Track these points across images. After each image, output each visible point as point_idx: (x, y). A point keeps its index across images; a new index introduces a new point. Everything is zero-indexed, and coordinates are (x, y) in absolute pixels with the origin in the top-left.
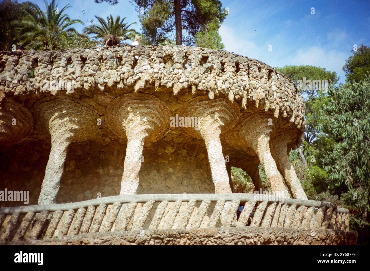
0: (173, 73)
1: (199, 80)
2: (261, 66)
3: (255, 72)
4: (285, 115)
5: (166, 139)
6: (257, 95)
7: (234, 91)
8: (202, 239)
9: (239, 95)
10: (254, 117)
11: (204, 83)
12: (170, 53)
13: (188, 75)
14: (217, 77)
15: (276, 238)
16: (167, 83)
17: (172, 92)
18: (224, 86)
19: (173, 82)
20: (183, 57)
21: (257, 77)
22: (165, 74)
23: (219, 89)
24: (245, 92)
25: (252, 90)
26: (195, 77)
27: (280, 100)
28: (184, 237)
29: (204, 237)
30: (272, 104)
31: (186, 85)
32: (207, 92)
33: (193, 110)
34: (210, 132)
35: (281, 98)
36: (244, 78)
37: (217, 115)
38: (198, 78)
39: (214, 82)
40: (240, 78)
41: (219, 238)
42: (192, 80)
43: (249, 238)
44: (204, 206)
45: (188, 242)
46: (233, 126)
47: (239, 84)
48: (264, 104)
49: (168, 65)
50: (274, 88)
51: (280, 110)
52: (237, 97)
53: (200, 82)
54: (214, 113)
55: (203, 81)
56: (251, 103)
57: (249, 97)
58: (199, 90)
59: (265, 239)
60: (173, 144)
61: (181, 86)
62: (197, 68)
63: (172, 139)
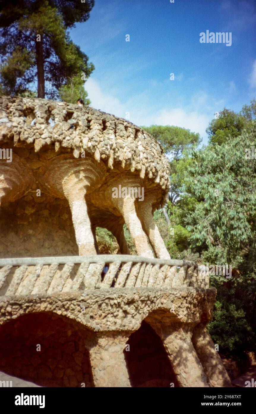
0: (34, 128)
1: (63, 136)
2: (128, 125)
3: (121, 131)
4: (151, 175)
5: (25, 199)
6: (124, 155)
7: (101, 150)
8: (65, 303)
9: (106, 154)
10: (120, 177)
11: (69, 140)
12: (31, 106)
13: (51, 130)
14: (82, 134)
15: (140, 297)
16: (27, 138)
17: (33, 148)
18: (90, 144)
19: (34, 137)
20: (46, 111)
21: (123, 136)
22: (26, 128)
23: (85, 147)
24: (112, 152)
25: (119, 149)
26: (59, 133)
27: (146, 161)
28: (45, 301)
29: (66, 300)
30: (138, 165)
31: (48, 141)
32: (72, 149)
33: (56, 169)
34: (74, 192)
35: (147, 158)
36: (110, 137)
37: (82, 175)
38: (62, 134)
39: (80, 140)
40: (107, 136)
41: (83, 300)
42: (56, 136)
43: (113, 299)
44: (67, 269)
45: (49, 306)
46: (99, 186)
47: (106, 142)
48: (131, 164)
49: (29, 119)
50: (141, 148)
51: (146, 170)
52: (104, 156)
53: (64, 138)
54: (78, 172)
55: (68, 138)
56: (117, 163)
57: (116, 157)
58: (64, 148)
59: (128, 300)
60: (33, 204)
61: (43, 142)
62: (61, 124)
63: (32, 198)
